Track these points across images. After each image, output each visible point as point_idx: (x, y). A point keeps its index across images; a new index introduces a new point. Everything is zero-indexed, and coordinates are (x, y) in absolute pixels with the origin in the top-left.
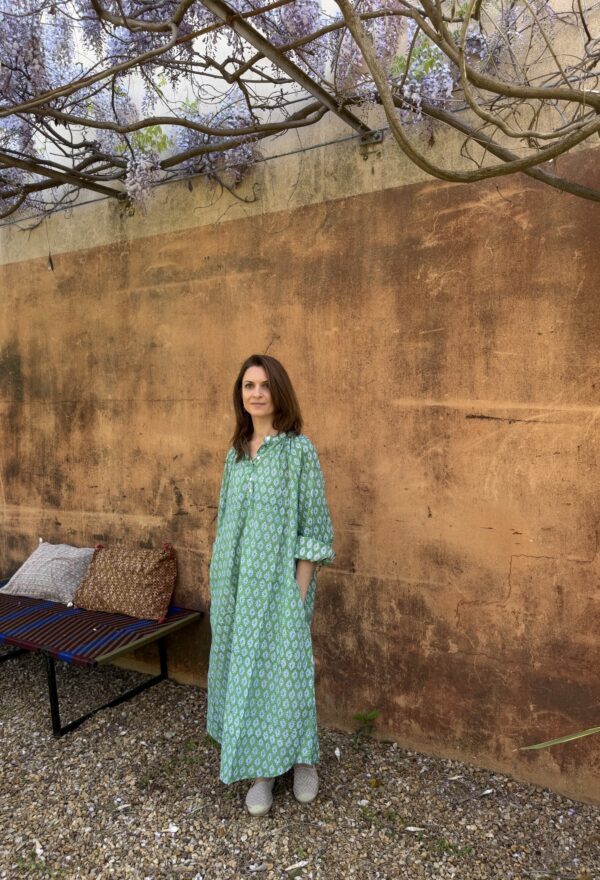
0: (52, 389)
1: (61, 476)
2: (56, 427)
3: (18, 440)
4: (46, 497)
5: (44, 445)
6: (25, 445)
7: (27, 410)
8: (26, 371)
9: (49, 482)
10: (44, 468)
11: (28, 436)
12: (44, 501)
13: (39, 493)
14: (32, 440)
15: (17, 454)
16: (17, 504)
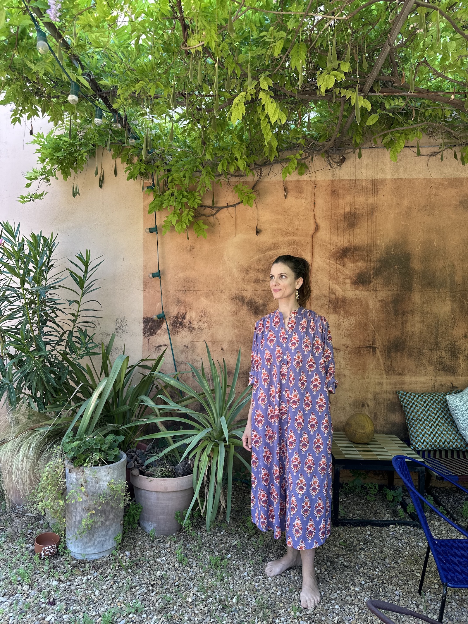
0: (449, 281)
1: (459, 349)
2: (453, 311)
3: (404, 322)
4: (440, 367)
5: (437, 325)
6: (414, 326)
7: (417, 297)
8: (417, 265)
9: (443, 354)
10: (437, 344)
11: (417, 318)
12: (436, 370)
13: (431, 364)
14: (423, 322)
15: (402, 334)
16: (402, 374)
